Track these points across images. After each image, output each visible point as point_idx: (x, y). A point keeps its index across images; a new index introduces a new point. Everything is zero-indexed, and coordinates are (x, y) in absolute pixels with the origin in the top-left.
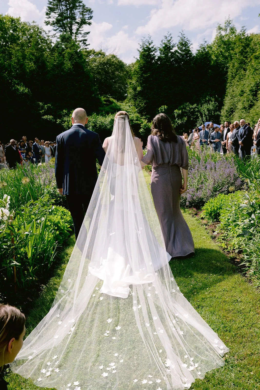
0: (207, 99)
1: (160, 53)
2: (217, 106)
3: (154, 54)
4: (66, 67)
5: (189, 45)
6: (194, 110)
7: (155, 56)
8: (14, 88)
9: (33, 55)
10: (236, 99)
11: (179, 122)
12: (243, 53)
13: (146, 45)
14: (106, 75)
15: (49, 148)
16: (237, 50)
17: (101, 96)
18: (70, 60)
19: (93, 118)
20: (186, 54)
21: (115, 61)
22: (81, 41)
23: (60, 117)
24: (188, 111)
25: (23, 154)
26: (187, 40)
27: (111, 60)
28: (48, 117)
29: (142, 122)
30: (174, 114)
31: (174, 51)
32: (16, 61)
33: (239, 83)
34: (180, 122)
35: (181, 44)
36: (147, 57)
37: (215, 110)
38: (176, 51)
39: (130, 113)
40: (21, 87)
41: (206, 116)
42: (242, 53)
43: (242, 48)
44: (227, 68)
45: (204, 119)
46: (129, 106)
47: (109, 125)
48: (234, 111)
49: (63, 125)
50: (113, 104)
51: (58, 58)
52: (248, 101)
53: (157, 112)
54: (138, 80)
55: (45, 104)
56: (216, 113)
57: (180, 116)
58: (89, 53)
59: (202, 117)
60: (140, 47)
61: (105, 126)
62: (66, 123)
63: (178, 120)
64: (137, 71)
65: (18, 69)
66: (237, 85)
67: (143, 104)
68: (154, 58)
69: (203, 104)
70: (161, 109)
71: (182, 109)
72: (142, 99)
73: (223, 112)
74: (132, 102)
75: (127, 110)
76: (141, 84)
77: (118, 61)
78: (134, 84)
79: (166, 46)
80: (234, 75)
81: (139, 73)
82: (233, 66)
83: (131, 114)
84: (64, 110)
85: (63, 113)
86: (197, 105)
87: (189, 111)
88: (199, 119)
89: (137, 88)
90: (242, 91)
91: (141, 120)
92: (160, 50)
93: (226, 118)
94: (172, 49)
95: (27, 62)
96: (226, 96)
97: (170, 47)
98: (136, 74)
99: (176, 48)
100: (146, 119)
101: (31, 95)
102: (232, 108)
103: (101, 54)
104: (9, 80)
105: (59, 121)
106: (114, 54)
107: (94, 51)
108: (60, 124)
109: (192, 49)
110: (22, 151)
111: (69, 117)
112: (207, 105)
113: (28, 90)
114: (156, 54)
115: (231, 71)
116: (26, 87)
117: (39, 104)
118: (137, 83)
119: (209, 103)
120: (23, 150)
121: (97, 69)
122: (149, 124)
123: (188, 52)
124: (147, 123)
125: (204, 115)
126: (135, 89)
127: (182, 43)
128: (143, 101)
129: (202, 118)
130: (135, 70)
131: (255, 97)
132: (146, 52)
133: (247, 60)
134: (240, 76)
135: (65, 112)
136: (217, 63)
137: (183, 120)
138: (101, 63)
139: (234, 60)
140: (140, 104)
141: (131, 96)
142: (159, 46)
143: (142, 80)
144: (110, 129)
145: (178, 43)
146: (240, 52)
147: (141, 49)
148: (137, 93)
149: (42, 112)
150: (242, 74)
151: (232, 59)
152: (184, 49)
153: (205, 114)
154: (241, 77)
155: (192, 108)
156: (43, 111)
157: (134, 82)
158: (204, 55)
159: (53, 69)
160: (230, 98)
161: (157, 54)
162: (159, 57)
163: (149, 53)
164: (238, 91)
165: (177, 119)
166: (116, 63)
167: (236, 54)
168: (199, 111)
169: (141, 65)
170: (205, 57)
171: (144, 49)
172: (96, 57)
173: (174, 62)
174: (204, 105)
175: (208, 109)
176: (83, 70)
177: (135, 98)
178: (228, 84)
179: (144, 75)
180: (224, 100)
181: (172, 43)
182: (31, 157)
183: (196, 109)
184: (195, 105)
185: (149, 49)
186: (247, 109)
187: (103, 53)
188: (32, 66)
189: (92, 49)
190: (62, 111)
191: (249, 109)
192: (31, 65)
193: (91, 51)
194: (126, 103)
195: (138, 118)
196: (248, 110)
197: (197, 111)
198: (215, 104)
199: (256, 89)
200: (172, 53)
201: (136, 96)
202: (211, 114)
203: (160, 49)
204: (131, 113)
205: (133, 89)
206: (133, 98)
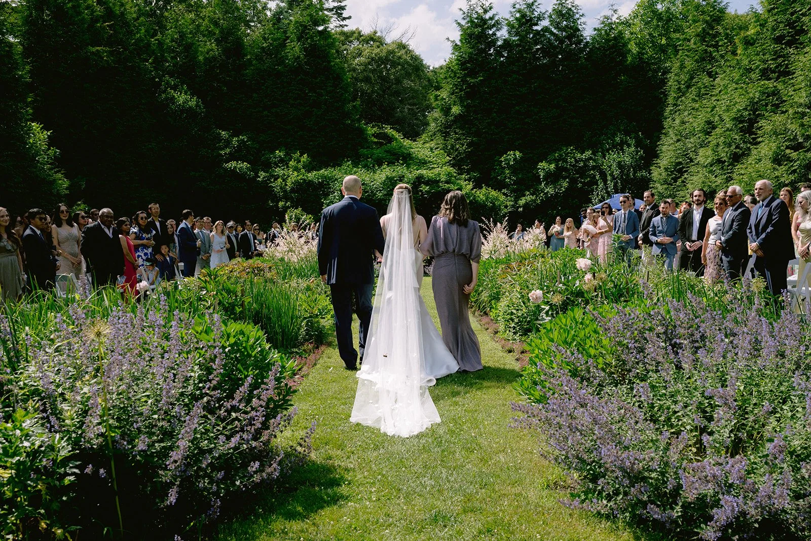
0: (618, 139)
1: (509, 33)
2: (641, 158)
3: (494, 34)
4: (289, 54)
5: (577, 16)
6: (585, 165)
7: (497, 39)
8: (163, 96)
9: (216, 24)
10: (691, 142)
11: (548, 192)
12: (706, 38)
13: (477, 12)
14: (381, 84)
15: (224, 239)
16: (690, 31)
17: (366, 124)
18: (299, 40)
19: (343, 171)
20: (569, 37)
21: (405, 57)
22: (331, 10)
23: (267, 166)
24: (570, 165)
25: (146, 251)
26: (573, 6)
27: (395, 53)
28: (239, 166)
29: (461, 186)
30: (538, 173)
31: (542, 29)
32: (176, 36)
33: (697, 105)
34: (550, 190)
35: (557, 12)
36: (477, 40)
37: (637, 167)
38: (546, 29)
39: (432, 166)
40: (181, 94)
41: (615, 179)
42: (702, 37)
43: (704, 26)
44: (666, 71)
45: (611, 185)
46: (431, 149)
47: (381, 190)
48: (686, 171)
49: (273, 185)
50: (394, 143)
51: (272, 34)
52: (730, 145)
53: (497, 166)
54: (454, 90)
55: (233, 136)
56: (639, 174)
57: (552, 178)
58: (348, 37)
59: (605, 181)
60: (463, 16)
61: (372, 192)
62: (280, 180)
63: (546, 185)
64: (452, 70)
65: (178, 54)
66: (693, 109)
67: (463, 145)
68: (494, 42)
69: (608, 151)
70: (506, 160)
71: (556, 161)
72: (463, 134)
73: (657, 173)
74: (439, 139)
75: (426, 158)
76: (461, 100)
77: (412, 56)
78: (445, 99)
79: (523, 16)
80: (683, 86)
81: (458, 75)
82: (682, 67)
83: (434, 168)
84: (277, 152)
85: (275, 158)
86: (593, 153)
87: (574, 166)
88: (598, 185)
89: (451, 109)
90: (709, 122)
91: (459, 181)
92: (509, 24)
93: (666, 186)
94: (536, 24)
95: (201, 41)
96: (664, 134)
97: (531, 19)
98: (450, 77)
99: (545, 23)
100: (469, 180)
101: (203, 112)
102: (680, 163)
103: (373, 39)
104: (154, 78)
105: (262, 175)
106: (403, 42)
107: (359, 33)
108: (265, 183)
109: (584, 26)
110: (145, 241)
111: (288, 167)
112: (618, 153)
113: (198, 102)
114: (499, 34)
115: (676, 78)
116: (192, 95)
117: (220, 134)
118: (453, 97)
119: (622, 150)
120: (148, 239)
121: (364, 70)
122: (478, 192)
123: (574, 32)
124: (472, 189)
125: (609, 178)
126: (446, 111)
127: (560, 11)
128: (464, 139)
129: (605, 184)
130: (450, 68)
131: (747, 135)
132: (477, 28)
133: (718, 52)
134: (700, 88)
135: (280, 156)
136: (641, 59)
137: (558, 187)
138: (372, 59)
139: (683, 53)
140: (458, 146)
141: (437, 127)
142: (508, 16)
143: (465, 90)
144: (383, 200)
145: (550, 10)
146: (698, 35)
147: (466, 21)
148: (452, 121)
149: (225, 154)
150: (704, 84)
151: (677, 52)
152: (566, 25)
153: (612, 175)
154: (703, 91)
155: (581, 160)
156: (228, 151)
157: (444, 94)
158: (611, 40)
159: (258, 58)
160: (675, 139)
161: (503, 34)
162: (505, 40)
163: (484, 30)
164: (698, 122)
165: (543, 185)
166: (406, 59)
167: (689, 41)
168: (597, 168)
169: (464, 57)
170: (613, 46)
171: (472, 21)
172: (363, 45)
173: (539, 55)
174: (609, 154)
175: (619, 163)
176: (329, 62)
177: (445, 131)
178: (668, 109)
179: (468, 79)
180: (658, 143)
181: (538, 10)
182: (168, 259)
183: (591, 163)
184: (588, 153)
185: (484, 21)
186: (726, 163)
187: (379, 38)
188: (212, 50)
189: (354, 29)
190: (273, 152)
191: (731, 164)
192: (209, 47)
193: (353, 33)
194: (424, 143)
195: (452, 176)
196: (728, 166)
197: (594, 168)
198: (637, 152)
199: (750, 114)
200: (538, 32)
201: (450, 127)
202: (628, 175)
203: (510, 22)
204: (435, 166)
205: (442, 110)
206: (441, 131)
